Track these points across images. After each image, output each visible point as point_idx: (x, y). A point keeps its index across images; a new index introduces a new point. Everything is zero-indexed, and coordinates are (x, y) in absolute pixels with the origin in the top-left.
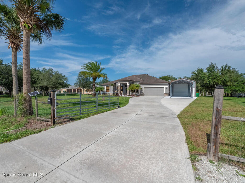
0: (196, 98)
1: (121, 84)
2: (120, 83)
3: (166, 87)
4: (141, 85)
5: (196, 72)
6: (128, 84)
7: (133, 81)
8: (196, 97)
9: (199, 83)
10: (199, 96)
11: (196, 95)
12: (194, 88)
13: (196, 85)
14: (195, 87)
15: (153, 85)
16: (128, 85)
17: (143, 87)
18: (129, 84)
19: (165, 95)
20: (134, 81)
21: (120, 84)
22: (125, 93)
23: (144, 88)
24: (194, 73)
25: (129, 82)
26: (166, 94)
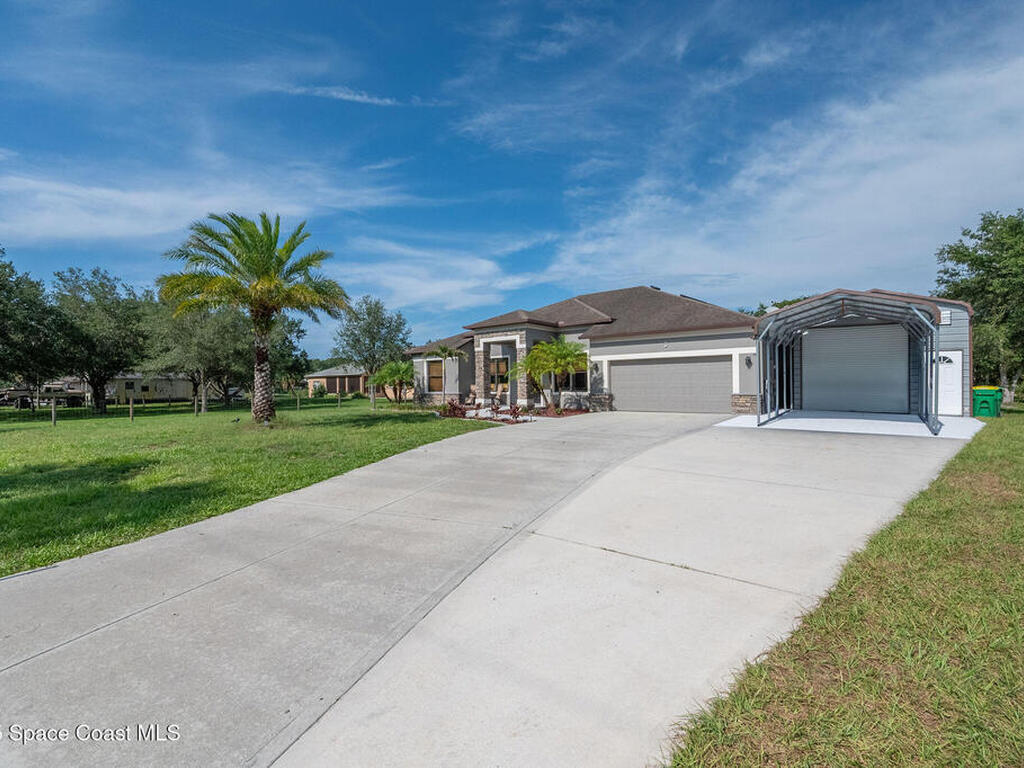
0: (972, 427)
1: (485, 345)
2: (482, 340)
3: (741, 355)
4: (592, 346)
5: (970, 243)
6: (521, 342)
7: (556, 326)
8: (973, 414)
9: (998, 317)
10: (999, 412)
11: (973, 401)
12: (956, 357)
13: (975, 335)
14: (966, 345)
15: (662, 341)
17: (602, 358)
18: (525, 346)
19: (738, 406)
20: (561, 323)
21: (482, 345)
23: (612, 363)
24: (958, 254)
25: (524, 332)
26: (742, 400)
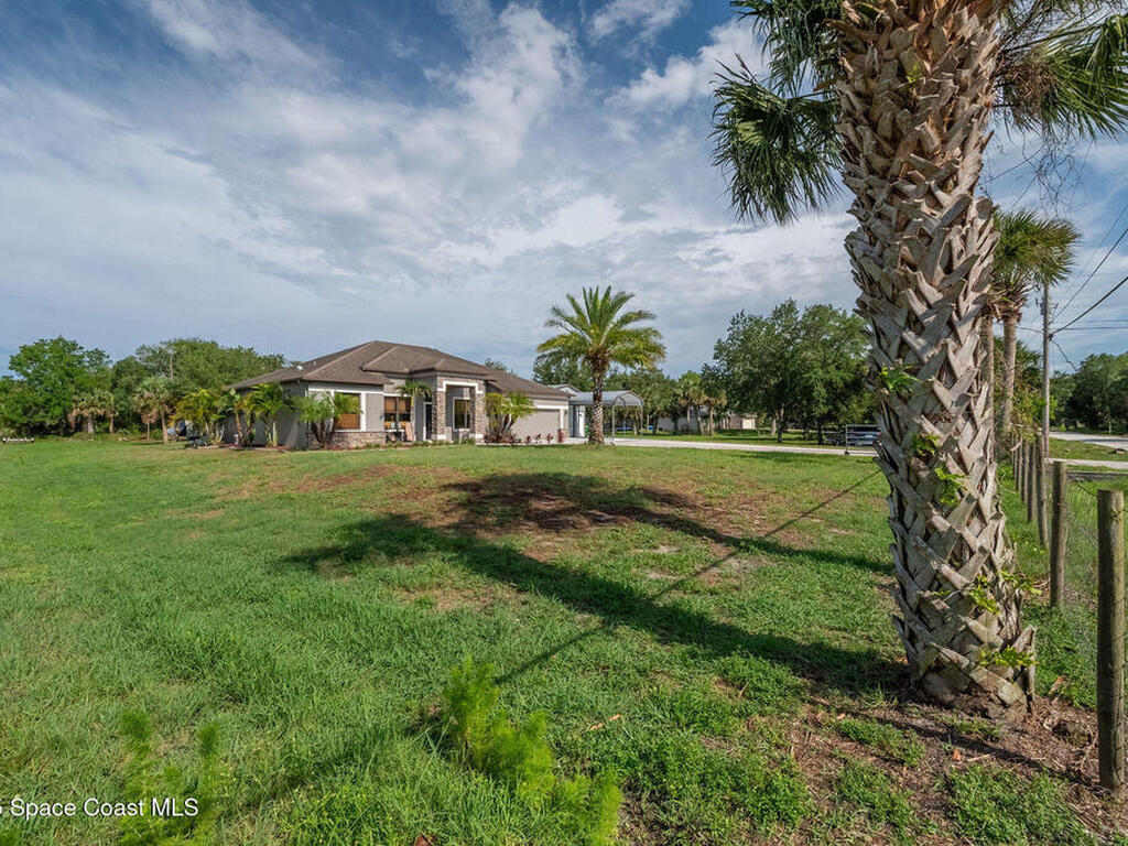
1: (448, 386)
2: (445, 383)
6: (480, 389)
16: (479, 395)
21: (444, 386)
22: (425, 428)
25: (483, 382)
